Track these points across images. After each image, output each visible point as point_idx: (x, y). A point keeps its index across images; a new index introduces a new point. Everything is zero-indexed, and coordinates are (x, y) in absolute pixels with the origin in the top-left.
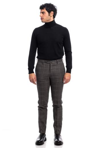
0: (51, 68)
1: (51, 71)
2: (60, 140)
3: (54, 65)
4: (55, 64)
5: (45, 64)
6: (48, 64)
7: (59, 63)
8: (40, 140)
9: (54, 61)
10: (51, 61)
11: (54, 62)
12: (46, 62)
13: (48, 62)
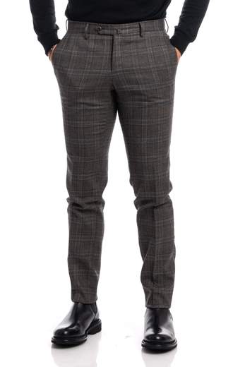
0: (117, 53)
1: (117, 63)
2: (164, 332)
3: (130, 42)
4: (133, 38)
5: (93, 37)
6: (106, 37)
7: (147, 34)
8: (66, 329)
9: (127, 25)
10: (116, 26)
11: (127, 31)
12: (97, 32)
13: (106, 31)
